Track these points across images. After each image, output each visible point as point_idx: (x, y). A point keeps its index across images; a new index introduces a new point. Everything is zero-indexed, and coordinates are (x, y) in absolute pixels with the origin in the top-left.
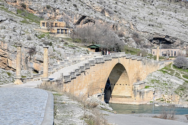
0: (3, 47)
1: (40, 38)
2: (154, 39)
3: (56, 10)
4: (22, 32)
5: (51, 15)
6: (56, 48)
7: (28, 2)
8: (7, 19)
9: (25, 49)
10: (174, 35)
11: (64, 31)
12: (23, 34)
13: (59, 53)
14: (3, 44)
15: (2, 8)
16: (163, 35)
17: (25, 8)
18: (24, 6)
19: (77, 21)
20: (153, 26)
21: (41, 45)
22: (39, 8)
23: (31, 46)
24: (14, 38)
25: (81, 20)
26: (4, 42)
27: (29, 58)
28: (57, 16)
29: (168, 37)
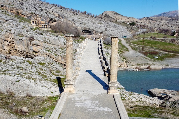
0: (10, 37)
1: (34, 30)
2: (84, 30)
3: (37, 15)
4: (22, 27)
5: (34, 18)
6: (46, 36)
7: (20, 10)
8: (10, 19)
9: (26, 38)
10: (92, 28)
11: (46, 26)
12: (23, 28)
13: (48, 39)
14: (10, 35)
15: (6, 14)
16: (88, 28)
17: (19, 14)
18: (18, 13)
19: (48, 21)
20: (82, 24)
21: (36, 35)
22: (27, 14)
23: (30, 35)
24: (18, 30)
25: (50, 21)
26: (11, 34)
27: (29, 43)
28: (38, 19)
29: (90, 29)
